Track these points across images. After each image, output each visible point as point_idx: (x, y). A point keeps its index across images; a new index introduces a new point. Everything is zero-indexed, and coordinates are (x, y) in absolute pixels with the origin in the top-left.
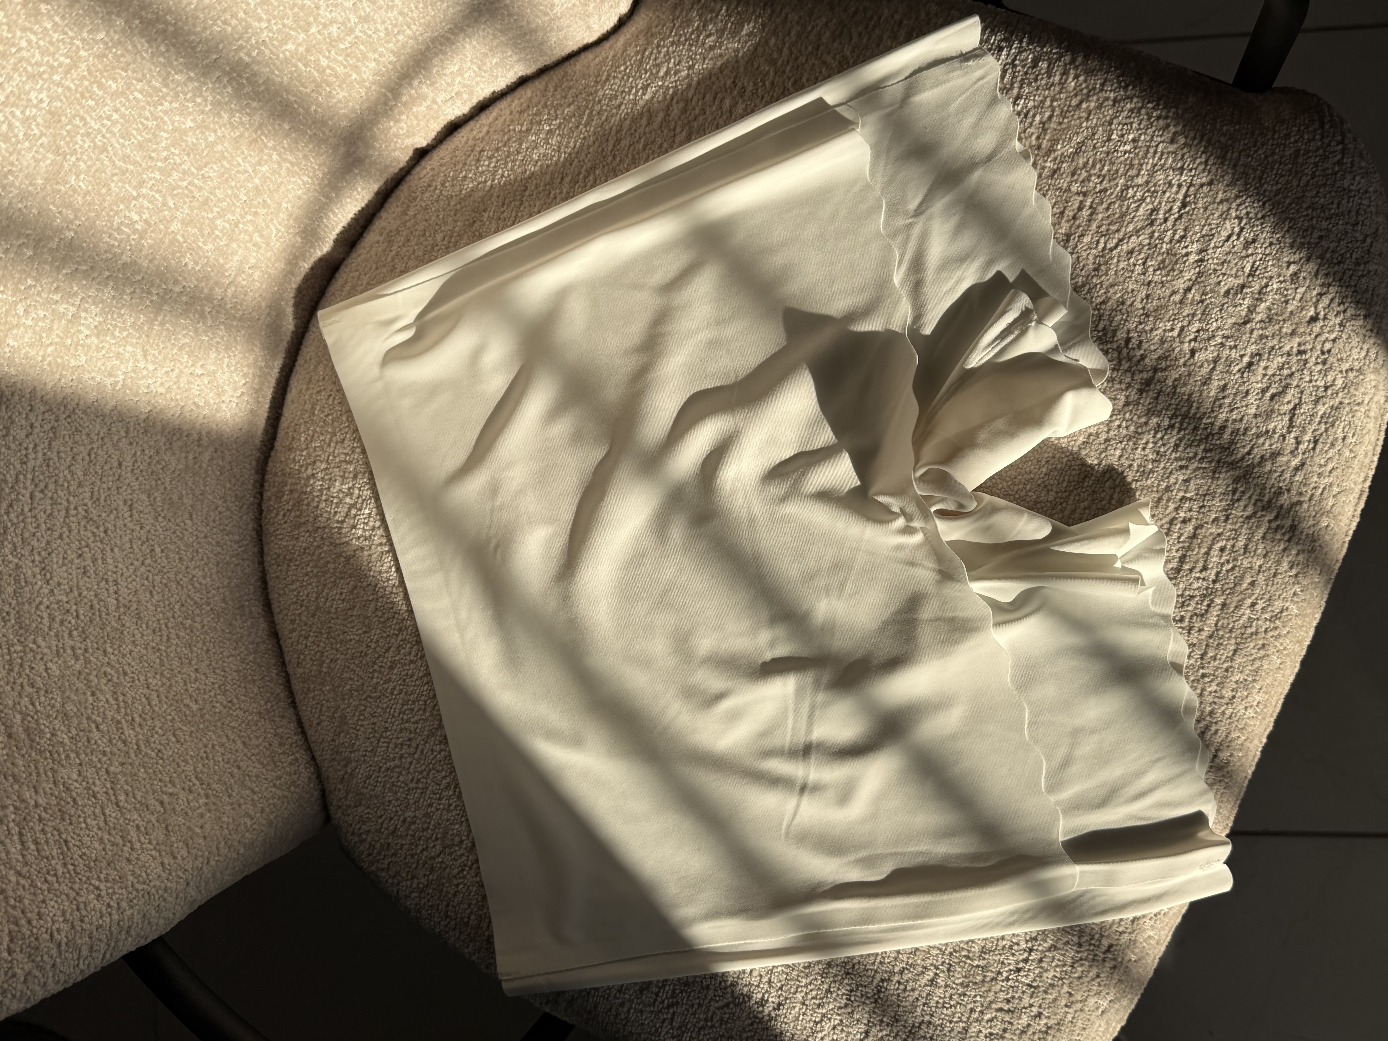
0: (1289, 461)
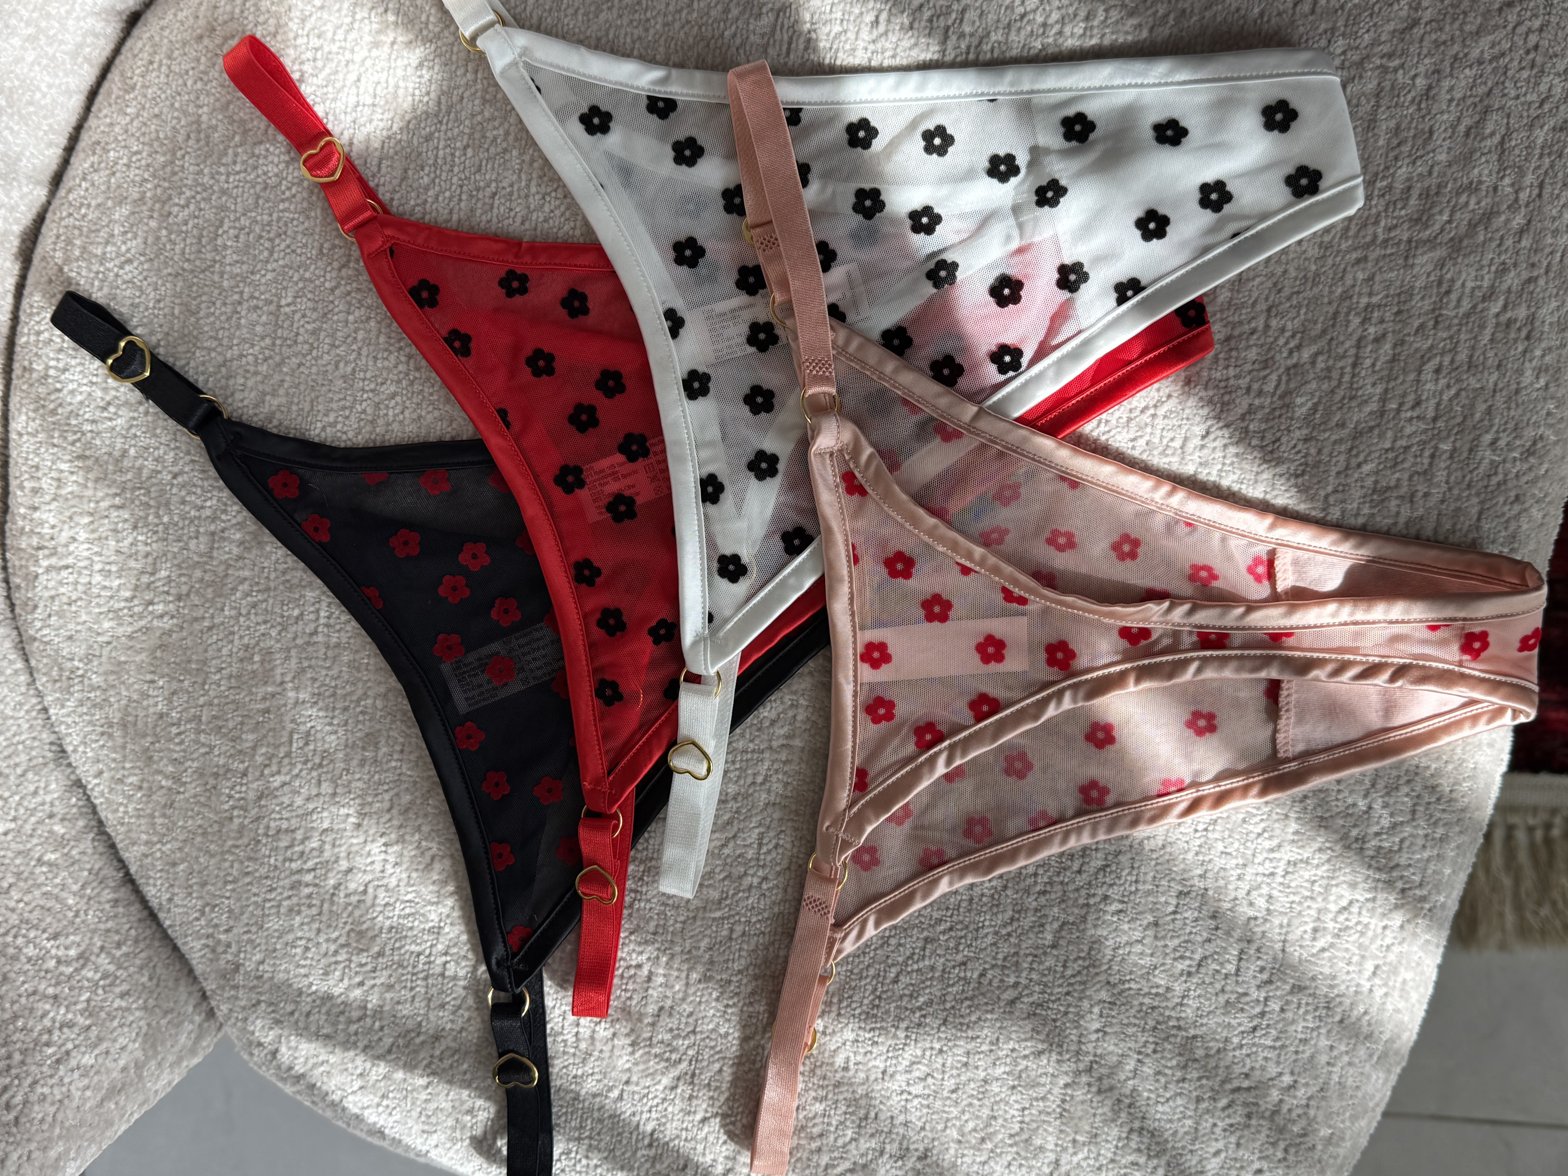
0: (1508, 221)
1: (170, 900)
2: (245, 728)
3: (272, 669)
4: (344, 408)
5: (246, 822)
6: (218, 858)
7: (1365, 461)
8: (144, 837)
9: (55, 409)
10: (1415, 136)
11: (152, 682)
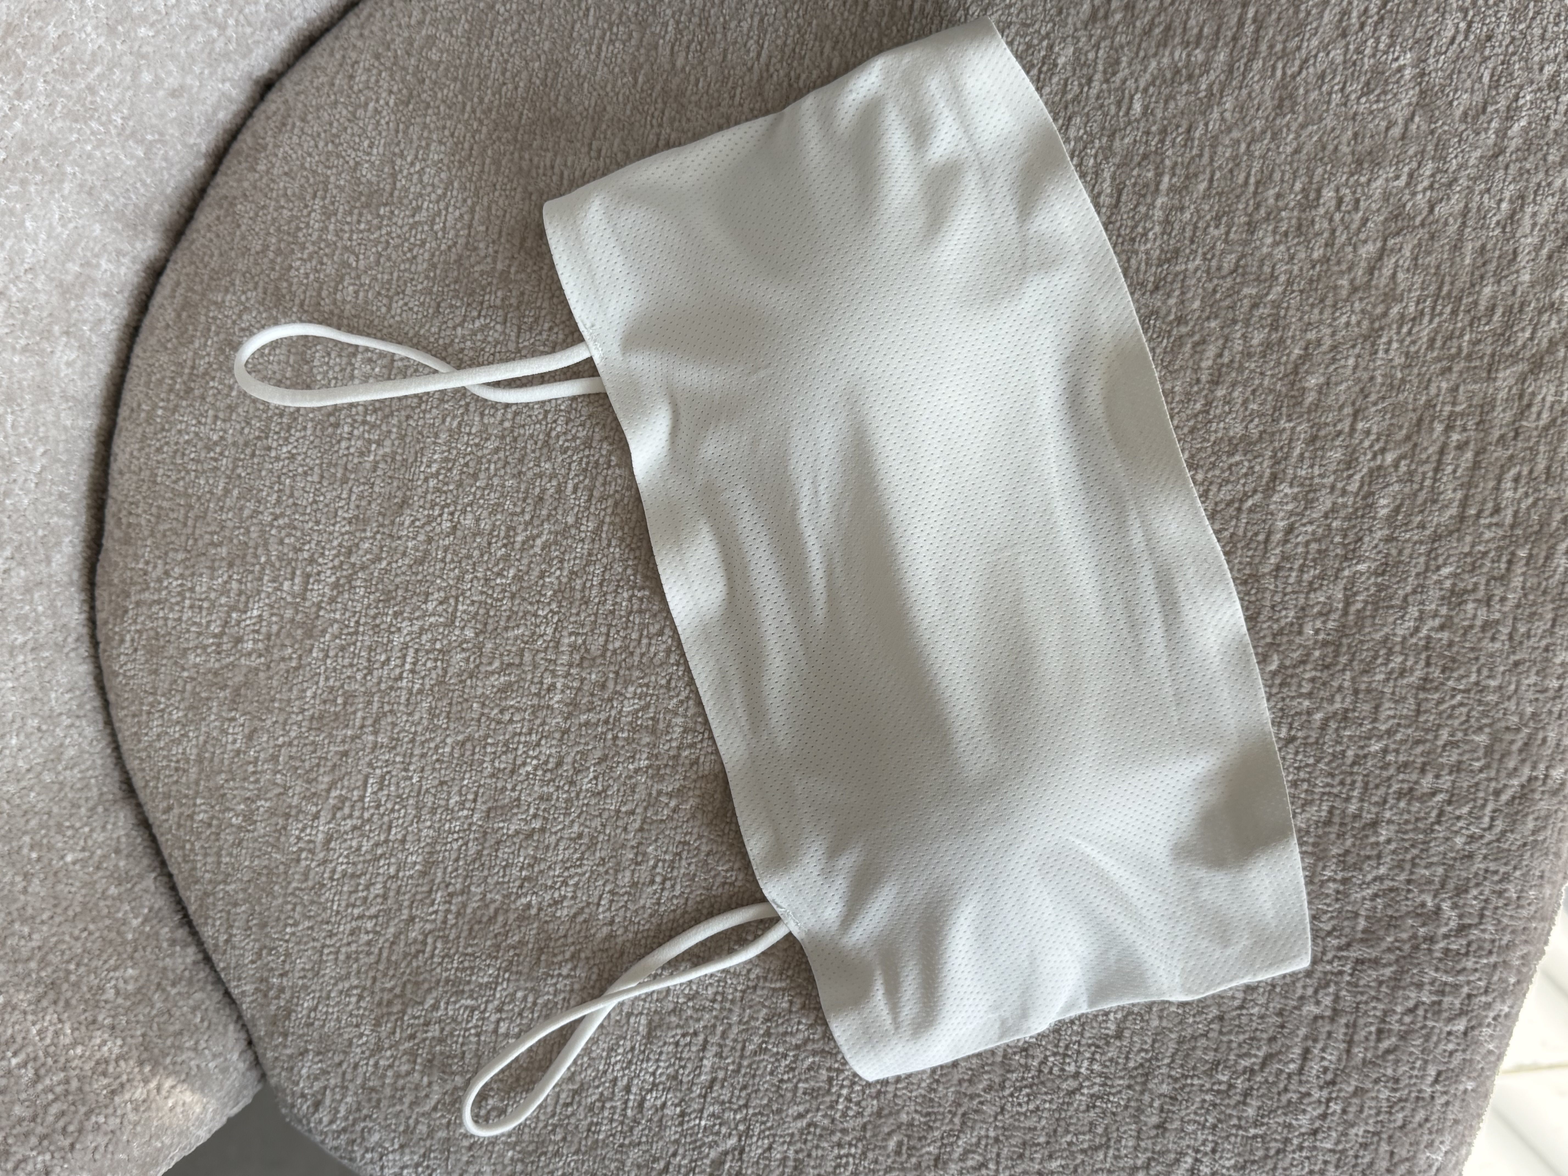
1: (227, 941)
2: (322, 770)
3: (354, 713)
4: (446, 460)
5: (313, 864)
6: (280, 900)
7: (1445, 564)
8: (208, 876)
9: (161, 447)
10: (1500, 257)
11: (233, 719)
